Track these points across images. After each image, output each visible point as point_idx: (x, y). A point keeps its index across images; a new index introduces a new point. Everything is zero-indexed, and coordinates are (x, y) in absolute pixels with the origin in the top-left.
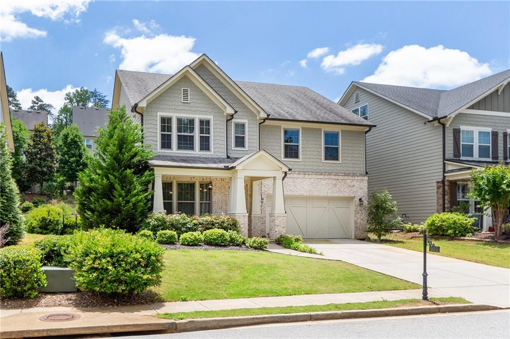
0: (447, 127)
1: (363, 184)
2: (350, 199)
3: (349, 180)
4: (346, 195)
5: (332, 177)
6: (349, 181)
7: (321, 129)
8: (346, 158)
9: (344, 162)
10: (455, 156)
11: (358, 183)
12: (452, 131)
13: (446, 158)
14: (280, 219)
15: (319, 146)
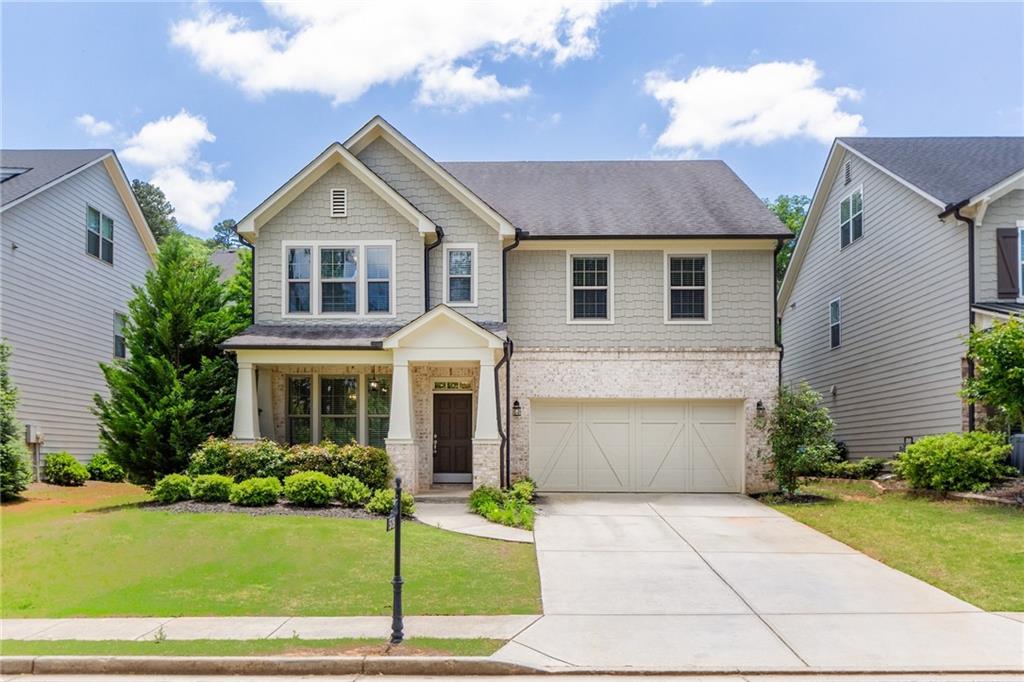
0: (978, 227)
1: (765, 369)
2: (735, 404)
3: (730, 364)
4: (723, 396)
5: (687, 356)
6: (733, 362)
7: (662, 251)
8: (724, 313)
9: (716, 321)
10: (1001, 295)
11: (754, 368)
12: (993, 235)
13: (976, 301)
14: (485, 452)
15: (655, 289)
